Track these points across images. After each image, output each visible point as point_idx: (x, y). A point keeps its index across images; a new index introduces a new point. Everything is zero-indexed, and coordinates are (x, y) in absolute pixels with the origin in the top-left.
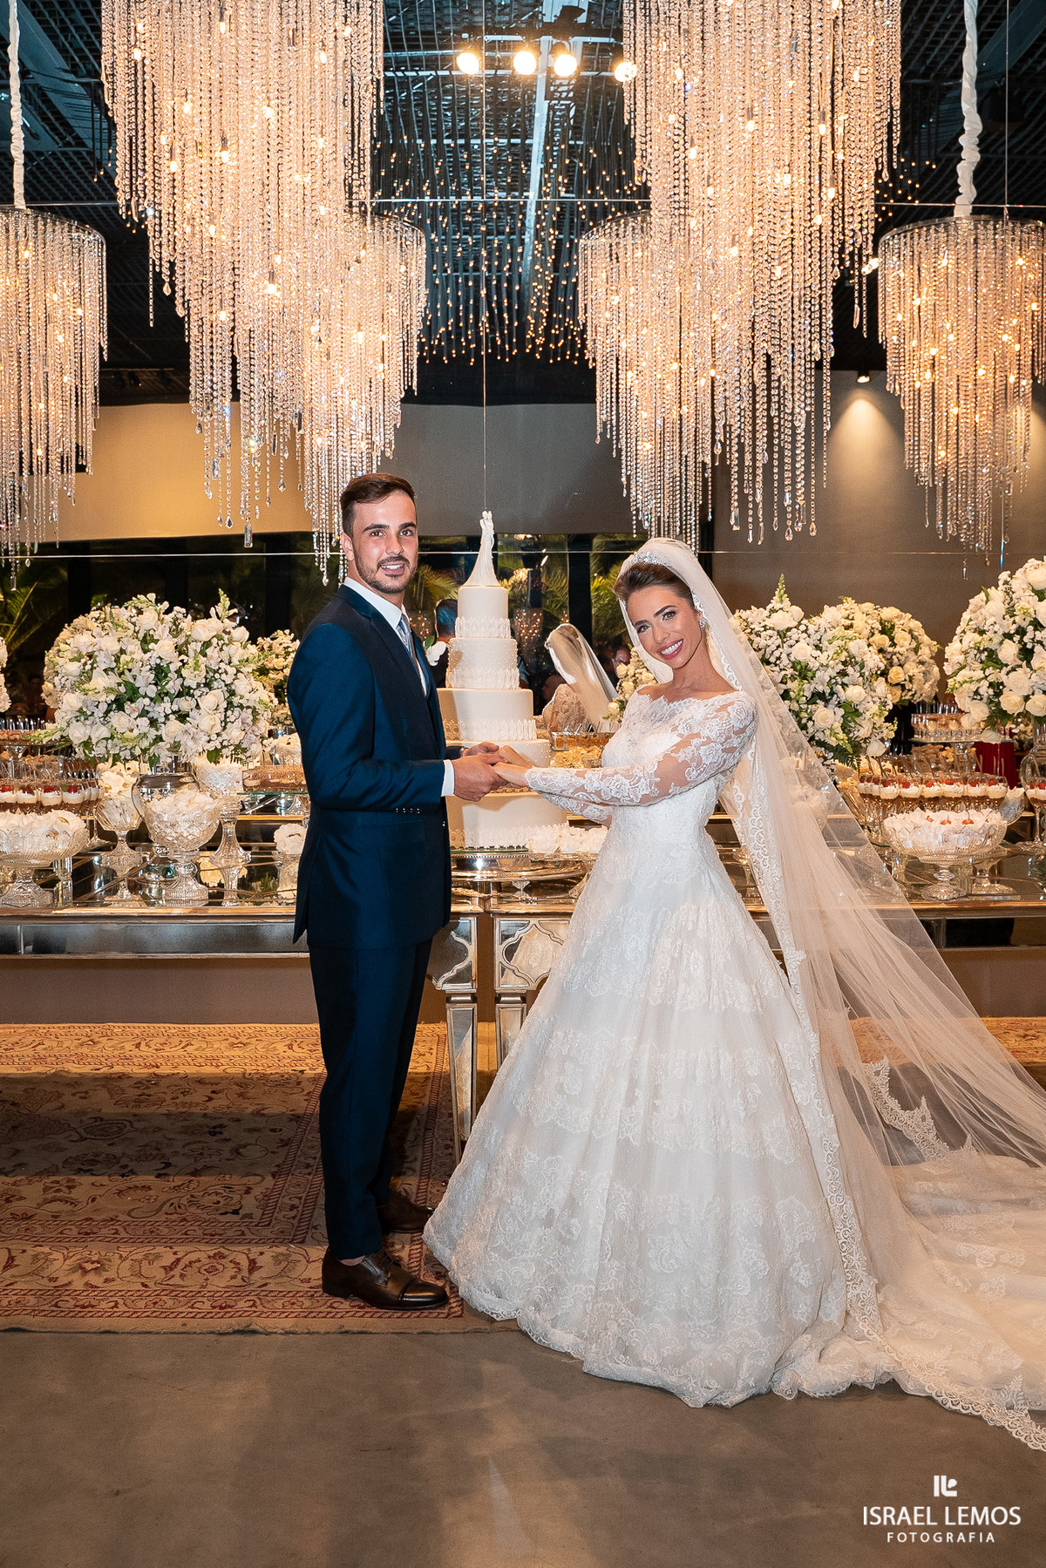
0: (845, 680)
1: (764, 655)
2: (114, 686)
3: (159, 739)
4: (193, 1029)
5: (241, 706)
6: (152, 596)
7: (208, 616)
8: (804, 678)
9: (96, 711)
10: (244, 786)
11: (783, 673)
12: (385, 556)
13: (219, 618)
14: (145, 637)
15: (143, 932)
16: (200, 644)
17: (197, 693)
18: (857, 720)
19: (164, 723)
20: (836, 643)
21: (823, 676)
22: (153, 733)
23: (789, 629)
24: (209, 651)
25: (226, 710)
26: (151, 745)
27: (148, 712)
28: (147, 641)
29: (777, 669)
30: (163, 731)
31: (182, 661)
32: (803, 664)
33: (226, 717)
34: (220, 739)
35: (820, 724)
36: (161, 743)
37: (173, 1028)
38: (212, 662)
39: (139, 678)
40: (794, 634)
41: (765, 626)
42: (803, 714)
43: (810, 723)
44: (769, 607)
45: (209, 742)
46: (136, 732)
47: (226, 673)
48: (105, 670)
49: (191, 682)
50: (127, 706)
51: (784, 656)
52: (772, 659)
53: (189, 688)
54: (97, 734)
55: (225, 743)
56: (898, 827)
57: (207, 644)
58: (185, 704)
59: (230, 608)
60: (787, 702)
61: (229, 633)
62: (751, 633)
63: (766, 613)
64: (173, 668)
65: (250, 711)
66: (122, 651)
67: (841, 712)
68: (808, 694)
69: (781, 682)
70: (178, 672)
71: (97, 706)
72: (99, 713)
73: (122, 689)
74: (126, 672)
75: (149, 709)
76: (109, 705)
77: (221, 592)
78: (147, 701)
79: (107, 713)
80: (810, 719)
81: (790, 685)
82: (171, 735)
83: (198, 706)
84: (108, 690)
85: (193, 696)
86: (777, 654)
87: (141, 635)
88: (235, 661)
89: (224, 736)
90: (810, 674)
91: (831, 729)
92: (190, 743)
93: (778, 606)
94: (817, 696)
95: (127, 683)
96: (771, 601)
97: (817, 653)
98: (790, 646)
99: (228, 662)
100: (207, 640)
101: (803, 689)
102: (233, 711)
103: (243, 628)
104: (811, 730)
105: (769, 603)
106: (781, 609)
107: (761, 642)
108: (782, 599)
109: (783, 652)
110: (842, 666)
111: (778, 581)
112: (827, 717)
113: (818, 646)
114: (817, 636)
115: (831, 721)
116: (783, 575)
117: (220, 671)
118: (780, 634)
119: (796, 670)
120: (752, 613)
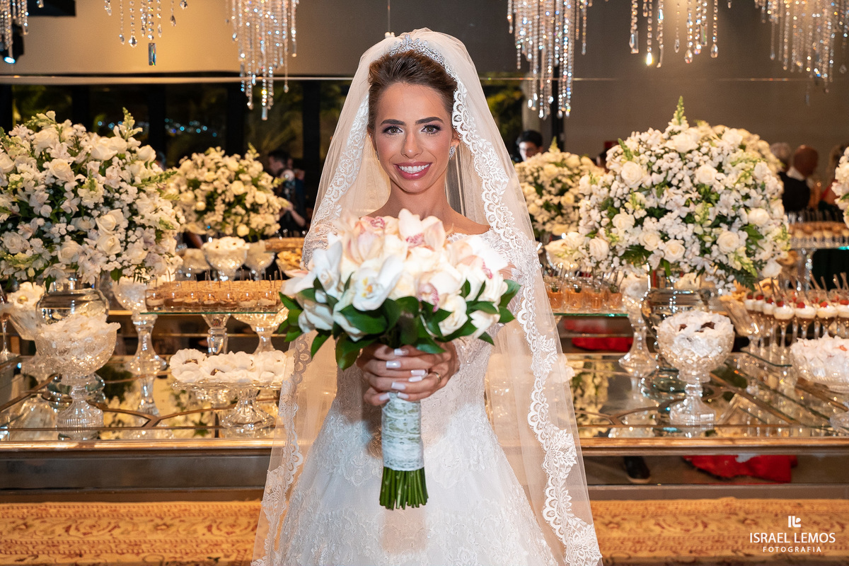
0: (748, 203)
1: (665, 178)
2: (8, 205)
3: (55, 260)
5: (143, 226)
6: (52, 114)
7: (110, 135)
8: (708, 201)
10: (147, 305)
11: (688, 196)
13: (123, 137)
14: (41, 155)
16: (100, 163)
17: (95, 213)
18: (759, 243)
19: (60, 244)
20: (739, 165)
21: (730, 199)
22: (48, 254)
23: (690, 152)
24: (108, 170)
25: (127, 229)
26: (46, 266)
27: (42, 233)
28: (42, 159)
29: (680, 191)
30: (58, 252)
31: (79, 180)
32: (708, 187)
33: (127, 236)
34: (120, 259)
35: (724, 248)
36: (56, 265)
38: (112, 182)
39: (33, 197)
40: (696, 157)
41: (664, 149)
42: (708, 239)
43: (714, 247)
44: (668, 129)
45: (108, 263)
46: (30, 253)
47: (128, 192)
49: (89, 202)
50: (21, 226)
51: (687, 179)
52: (675, 182)
53: (87, 208)
55: (126, 264)
56: (809, 356)
57: (109, 163)
58: (83, 224)
59: (135, 127)
60: (690, 226)
61: (135, 152)
62: (651, 155)
63: (665, 135)
64: (69, 187)
67: (745, 235)
68: (712, 217)
69: (685, 205)
70: (75, 191)
73: (16, 209)
74: (19, 191)
75: (44, 230)
77: (125, 111)
78: (42, 221)
81: (692, 208)
82: (67, 255)
83: (96, 228)
85: (90, 216)
86: (679, 176)
88: (138, 180)
89: (124, 256)
90: (713, 197)
91: (735, 253)
92: (87, 265)
93: (677, 128)
94: (721, 219)
95: (21, 203)
96: (670, 123)
97: (721, 176)
98: (690, 169)
99: (130, 181)
100: (108, 159)
101: (707, 213)
102: (134, 231)
103: (148, 147)
104: (715, 254)
105: (668, 126)
106: (680, 132)
107: (663, 164)
108: (682, 121)
109: (685, 174)
110: (746, 190)
111: (677, 103)
112: (731, 241)
113: (719, 168)
114: (718, 160)
115: (735, 245)
116: (681, 97)
117: (121, 191)
118: (681, 156)
119: (700, 193)
120: (652, 137)
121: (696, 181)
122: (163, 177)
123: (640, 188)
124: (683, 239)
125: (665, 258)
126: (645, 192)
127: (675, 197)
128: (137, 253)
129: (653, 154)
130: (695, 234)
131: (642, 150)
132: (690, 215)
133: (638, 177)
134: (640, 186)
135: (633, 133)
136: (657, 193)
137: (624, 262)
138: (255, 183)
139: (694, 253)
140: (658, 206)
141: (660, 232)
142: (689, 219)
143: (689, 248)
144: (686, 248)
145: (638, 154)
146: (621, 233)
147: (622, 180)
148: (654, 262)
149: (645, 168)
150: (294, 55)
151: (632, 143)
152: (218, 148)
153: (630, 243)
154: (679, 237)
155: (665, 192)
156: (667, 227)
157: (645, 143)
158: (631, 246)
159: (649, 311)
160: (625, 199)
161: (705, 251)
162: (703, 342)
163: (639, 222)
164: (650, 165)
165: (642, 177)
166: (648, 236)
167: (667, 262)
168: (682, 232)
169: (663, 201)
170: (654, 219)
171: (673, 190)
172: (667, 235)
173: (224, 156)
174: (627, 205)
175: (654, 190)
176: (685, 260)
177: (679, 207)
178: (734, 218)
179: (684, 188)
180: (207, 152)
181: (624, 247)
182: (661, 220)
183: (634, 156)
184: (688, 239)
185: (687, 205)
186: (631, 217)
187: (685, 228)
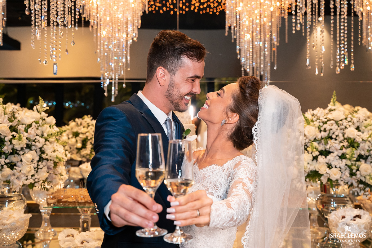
1: (328, 134)
5: (47, 160)
6: (1, 100)
8: (353, 147)
10: (47, 203)
11: (342, 144)
13: (38, 112)
16: (25, 126)
17: (21, 153)
20: (369, 128)
23: (341, 120)
24: (29, 130)
25: (38, 161)
29: (337, 142)
31: (13, 135)
32: (352, 140)
33: (38, 165)
34: (34, 178)
38: (31, 136)
40: (345, 123)
41: (326, 118)
42: (354, 168)
43: (358, 172)
44: (329, 108)
49: (18, 147)
51: (340, 135)
52: (334, 136)
53: (17, 150)
55: (37, 180)
57: (30, 126)
59: (45, 107)
60: (344, 160)
61: (44, 120)
62: (320, 122)
65: (52, 162)
68: (356, 156)
70: (10, 141)
77: (40, 98)
81: (344, 151)
83: (21, 160)
85: (18, 154)
86: (336, 133)
88: (45, 135)
89: (36, 176)
90: (356, 145)
91: (370, 175)
92: (15, 181)
93: (333, 108)
94: (361, 157)
96: (329, 105)
97: (359, 133)
98: (341, 129)
99: (41, 135)
100: (29, 123)
101: (353, 154)
102: (42, 162)
103: (52, 117)
104: (358, 176)
105: (328, 106)
106: (335, 110)
107: (327, 126)
108: (335, 104)
109: (339, 132)
111: (332, 94)
112: (366, 169)
113: (358, 129)
114: (357, 124)
116: (335, 91)
117: (36, 140)
118: (337, 122)
119: (348, 143)
120: (319, 111)
121: (346, 136)
122: (59, 133)
123: (315, 140)
124: (340, 168)
125: (330, 178)
126: (318, 142)
127: (334, 145)
128: (43, 174)
129: (321, 121)
130: (346, 165)
131: (315, 119)
132: (343, 154)
133: (314, 134)
134: (315, 139)
135: (309, 110)
136: (325, 142)
137: (308, 180)
139: (346, 176)
140: (325, 150)
141: (327, 163)
142: (343, 157)
143: (344, 173)
144: (342, 173)
145: (312, 121)
146: (306, 164)
148: (324, 180)
149: (317, 129)
150: (129, 69)
151: (309, 115)
152: (89, 116)
153: (311, 169)
154: (338, 166)
155: (329, 142)
156: (331, 161)
157: (316, 115)
158: (311, 171)
159: (321, 207)
160: (306, 145)
161: (352, 174)
162: (356, 226)
163: (315, 158)
164: (320, 127)
165: (316, 134)
166: (321, 165)
167: (331, 180)
168: (339, 163)
169: (328, 147)
170: (324, 157)
171: (333, 141)
172: (331, 165)
173: (92, 120)
174: (308, 149)
175: (323, 141)
176: (342, 179)
177: (337, 150)
178: (368, 156)
179: (340, 140)
180: (83, 117)
181: (307, 171)
182: (328, 157)
183: (311, 123)
184: (343, 168)
185: (341, 149)
186: (310, 155)
187: (341, 162)
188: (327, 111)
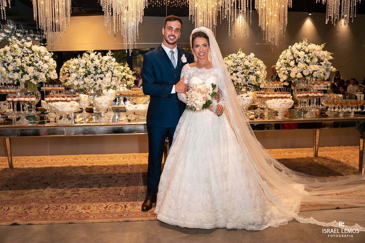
0: (256, 70)
1: (237, 64)
2: (85, 71)
3: (96, 84)
4: (100, 155)
5: (115, 76)
6: (92, 50)
7: (106, 55)
8: (247, 69)
9: (80, 77)
11: (243, 68)
12: (170, 34)
13: (109, 56)
14: (91, 60)
15: (94, 129)
16: (105, 61)
17: (105, 73)
18: (259, 79)
19: (97, 80)
20: (254, 61)
21: (252, 68)
22: (95, 82)
23: (243, 58)
24: (107, 63)
25: (112, 77)
26: (94, 85)
27: (93, 78)
28: (92, 61)
29: (241, 67)
30: (97, 82)
31: (101, 65)
32: (247, 66)
33: (111, 79)
35: (251, 80)
37: (95, 155)
38: (108, 66)
39: (91, 69)
40: (244, 59)
41: (237, 57)
42: (247, 77)
43: (249, 79)
44: (238, 53)
45: (108, 84)
46: (91, 82)
47: (112, 68)
48: (82, 68)
49: (103, 70)
50: (88, 76)
51: (242, 64)
52: (240, 65)
53: (103, 72)
54: (81, 83)
55: (112, 85)
56: (270, 103)
58: (102, 76)
59: (111, 53)
61: (111, 59)
62: (234, 59)
64: (99, 67)
65: (117, 77)
66: (86, 63)
68: (248, 73)
69: (242, 70)
71: (81, 76)
72: (81, 78)
73: (87, 72)
74: (88, 68)
75: (94, 77)
76: (84, 76)
78: (93, 75)
79: (83, 78)
80: (249, 78)
81: (244, 70)
82: (99, 83)
83: (105, 76)
84: (83, 72)
85: (104, 74)
86: (241, 63)
87: (91, 59)
88: (113, 66)
89: (111, 83)
90: (248, 68)
91: (253, 81)
92: (104, 85)
93: (240, 53)
94: (250, 73)
95: (88, 71)
97: (250, 63)
99: (111, 66)
101: (247, 71)
103: (114, 58)
104: (249, 81)
107: (237, 61)
108: (241, 51)
109: (242, 63)
110: (256, 66)
111: (240, 47)
112: (252, 78)
113: (250, 62)
114: (249, 60)
115: (253, 79)
117: (110, 68)
118: (241, 59)
119: (245, 67)
120: (234, 55)
121: (244, 64)
125: (238, 82)
126: (233, 67)
127: (240, 68)
128: (114, 83)
130: (244, 76)
136: (236, 67)
138: (128, 72)
139: (244, 81)
141: (236, 76)
142: (243, 73)
144: (242, 80)
145: (231, 59)
147: (228, 65)
149: (233, 62)
151: (229, 56)
154: (241, 77)
156: (238, 75)
161: (247, 80)
162: (247, 100)
163: (232, 74)
165: (232, 64)
166: (234, 77)
169: (237, 69)
170: (235, 73)
172: (238, 77)
176: (242, 83)
178: (253, 73)
182: (237, 73)
184: (243, 78)
187: (242, 75)
188: (237, 55)
